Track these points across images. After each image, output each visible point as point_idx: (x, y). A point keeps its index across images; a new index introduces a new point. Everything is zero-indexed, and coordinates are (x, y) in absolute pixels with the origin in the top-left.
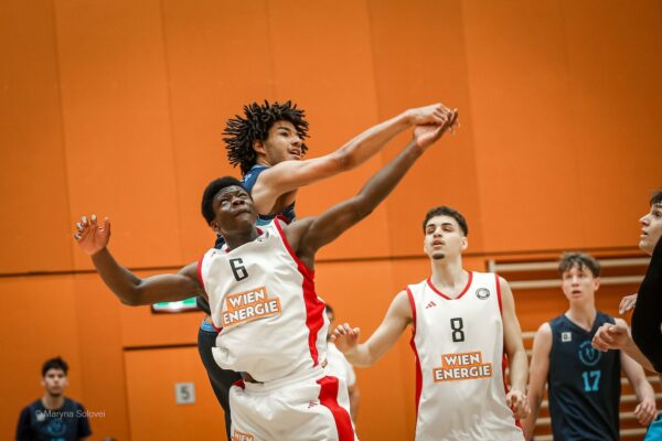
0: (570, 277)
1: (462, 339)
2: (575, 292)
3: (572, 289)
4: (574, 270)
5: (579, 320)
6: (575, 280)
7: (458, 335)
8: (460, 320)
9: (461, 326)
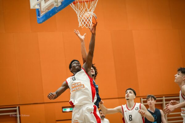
0: (149, 100)
1: (132, 120)
2: (150, 104)
3: (150, 103)
4: (150, 99)
5: (151, 110)
6: (150, 101)
7: (131, 119)
8: (131, 115)
9: (131, 117)
